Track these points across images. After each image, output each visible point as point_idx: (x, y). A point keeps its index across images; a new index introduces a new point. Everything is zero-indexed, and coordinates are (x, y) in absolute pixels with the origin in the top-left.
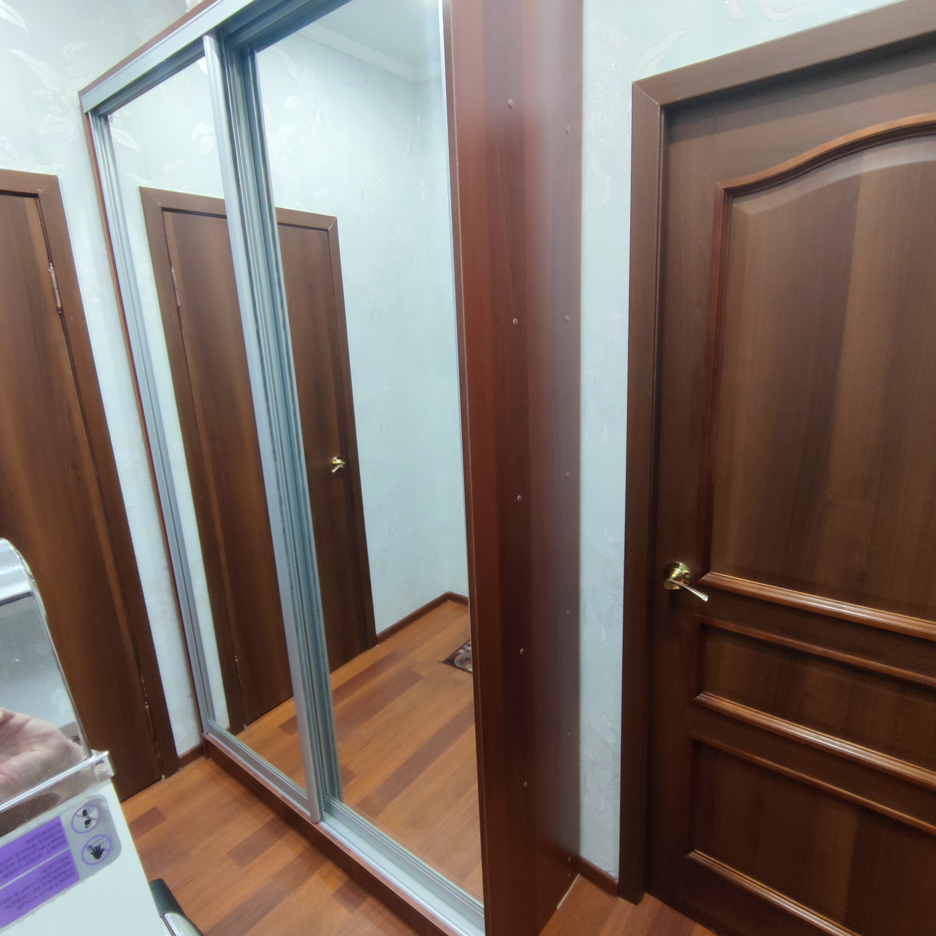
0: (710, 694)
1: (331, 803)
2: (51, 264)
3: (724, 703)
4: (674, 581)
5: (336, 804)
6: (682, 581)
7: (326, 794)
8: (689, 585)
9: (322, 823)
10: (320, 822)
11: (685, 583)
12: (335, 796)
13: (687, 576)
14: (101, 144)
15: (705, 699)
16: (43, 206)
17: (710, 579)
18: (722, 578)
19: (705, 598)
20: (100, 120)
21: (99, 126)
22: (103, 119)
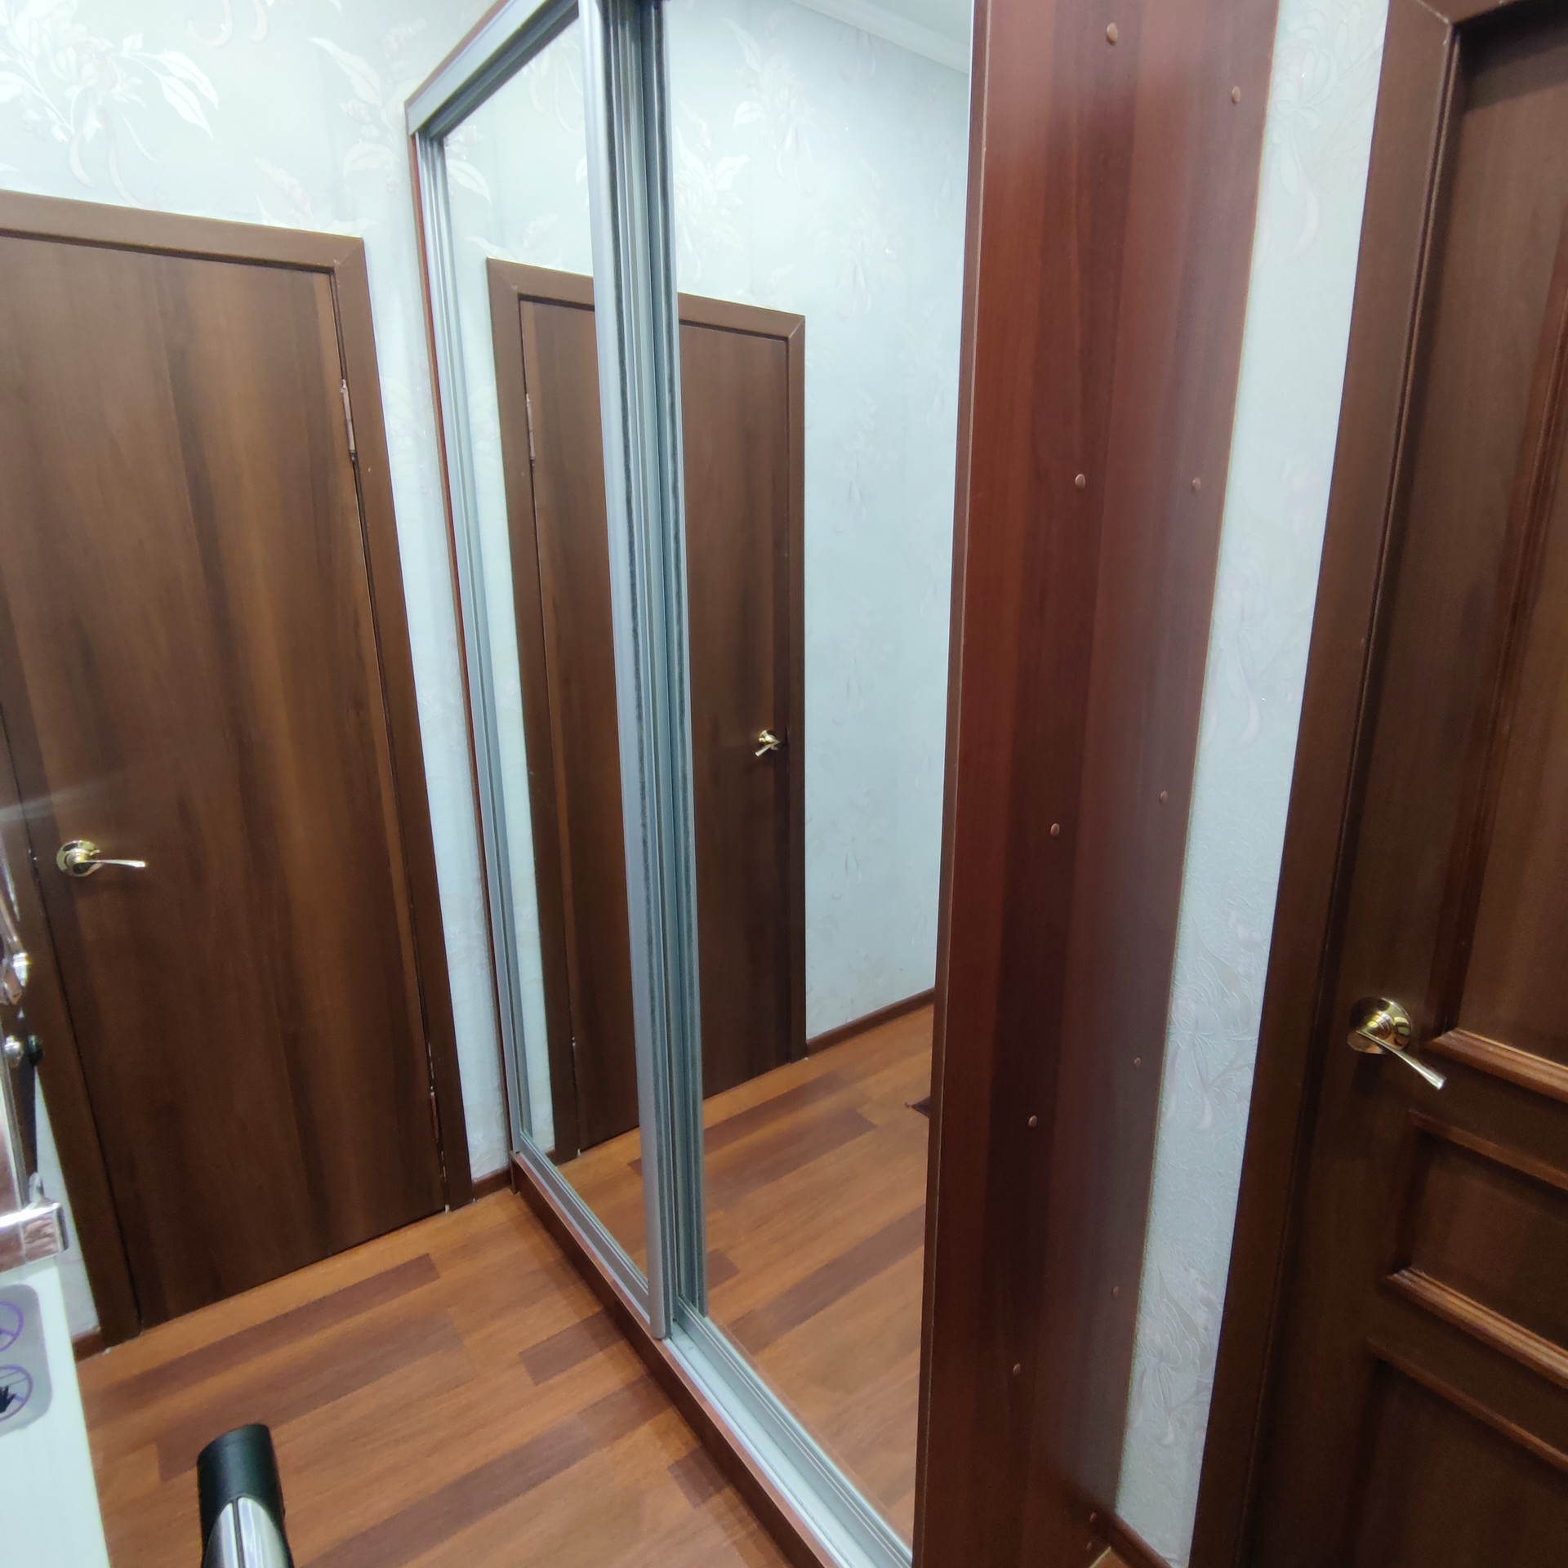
0: (1423, 1275)
1: (686, 1312)
2: (344, 381)
3: (1453, 1299)
4: (1372, 1037)
5: (693, 1314)
6: (1391, 1037)
7: (680, 1295)
8: (1405, 1050)
9: (668, 1340)
10: (665, 1338)
11: (1396, 1043)
12: (693, 1302)
13: (1402, 1030)
14: (430, 185)
15: (1410, 1283)
16: (339, 286)
17: (1454, 1042)
18: (1482, 1045)
19: (1437, 1082)
20: (432, 145)
21: (430, 155)
22: (436, 145)
